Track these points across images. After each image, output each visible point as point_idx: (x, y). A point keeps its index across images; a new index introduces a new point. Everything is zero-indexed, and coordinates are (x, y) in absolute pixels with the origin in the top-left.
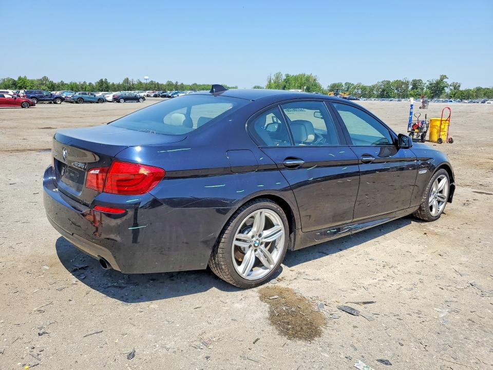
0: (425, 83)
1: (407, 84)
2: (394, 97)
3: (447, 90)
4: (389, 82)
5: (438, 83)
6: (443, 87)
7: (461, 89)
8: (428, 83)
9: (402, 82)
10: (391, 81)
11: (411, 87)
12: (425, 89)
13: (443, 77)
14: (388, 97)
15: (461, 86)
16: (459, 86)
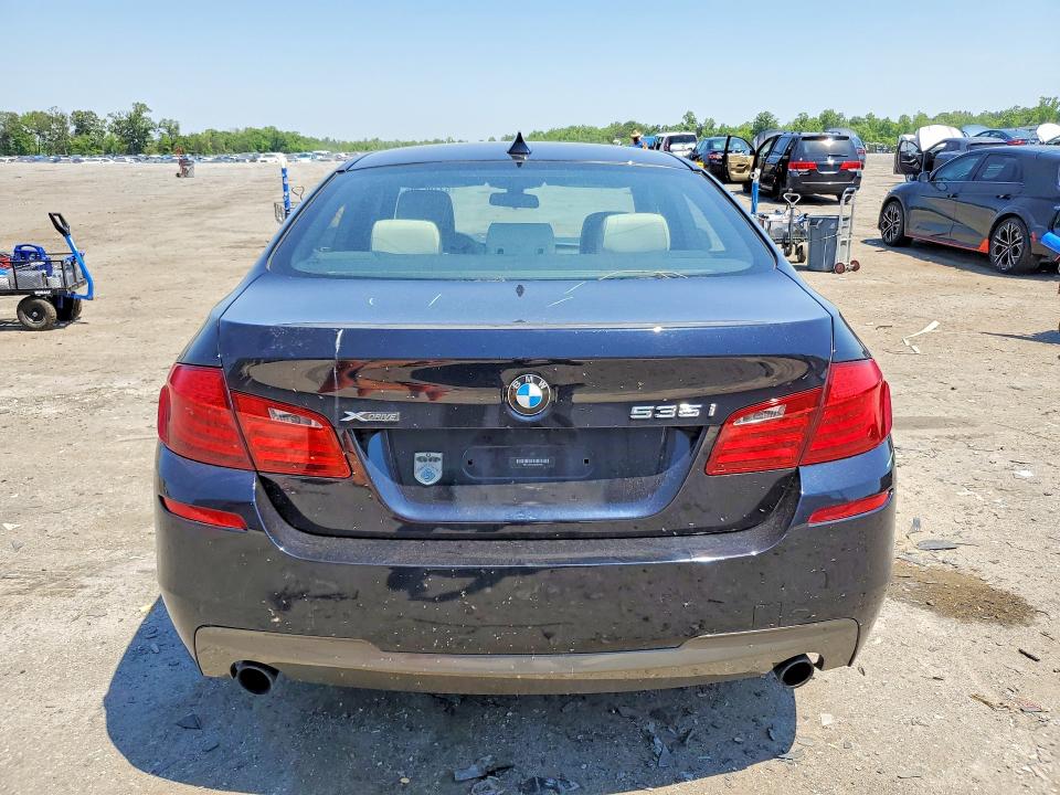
0: (105, 121)
1: (61, 120)
2: (37, 153)
3: (155, 136)
4: (13, 117)
5: (132, 121)
6: (146, 130)
7: (184, 132)
8: (110, 120)
9: (49, 118)
10: (20, 115)
11: (72, 129)
12: (108, 133)
13: (140, 109)
14: (22, 152)
15: (181, 127)
16: (177, 128)
